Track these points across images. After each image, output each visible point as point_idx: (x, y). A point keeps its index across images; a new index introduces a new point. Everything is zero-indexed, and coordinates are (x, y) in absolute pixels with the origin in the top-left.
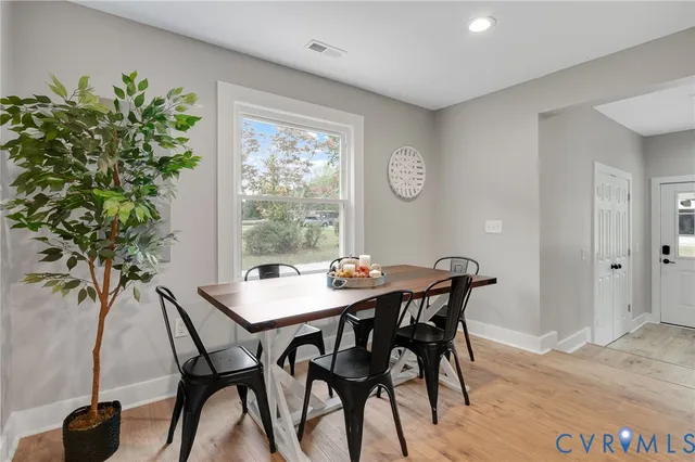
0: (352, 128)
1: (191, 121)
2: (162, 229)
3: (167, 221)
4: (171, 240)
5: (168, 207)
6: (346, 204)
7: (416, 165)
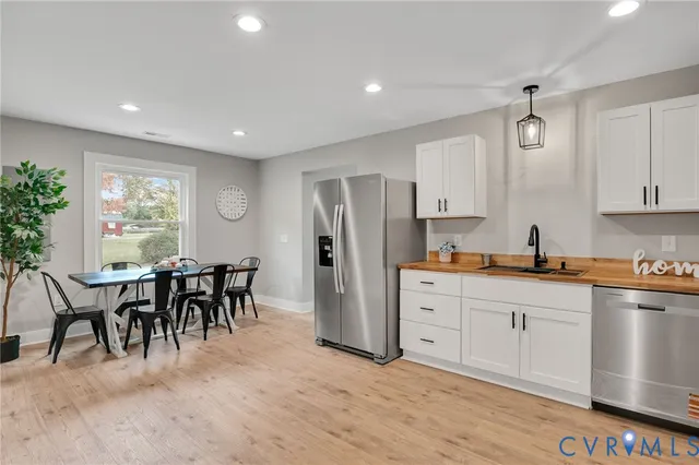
0: (187, 175)
1: (61, 188)
2: (45, 243)
3: (49, 237)
4: (51, 248)
5: (49, 231)
6: (183, 224)
7: (241, 197)
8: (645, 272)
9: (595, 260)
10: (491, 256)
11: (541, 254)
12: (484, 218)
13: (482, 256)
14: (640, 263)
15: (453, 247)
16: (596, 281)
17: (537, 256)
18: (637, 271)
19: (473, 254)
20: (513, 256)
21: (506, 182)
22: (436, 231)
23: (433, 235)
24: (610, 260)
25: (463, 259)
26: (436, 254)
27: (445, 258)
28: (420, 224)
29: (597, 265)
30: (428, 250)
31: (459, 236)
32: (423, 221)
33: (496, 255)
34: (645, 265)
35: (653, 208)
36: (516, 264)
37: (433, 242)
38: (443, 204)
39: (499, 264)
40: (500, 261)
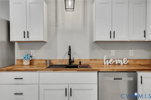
8: (108, 64)
9: (91, 60)
10: (50, 60)
11: (72, 58)
12: (46, 42)
13: (46, 61)
14: (106, 60)
15: (31, 57)
16: (99, 70)
17: (70, 59)
18: (105, 64)
19: (41, 60)
20: (60, 60)
21: (56, 26)
22: (21, 48)
23: (19, 51)
24: (96, 60)
25: (36, 63)
26: (22, 61)
27: (26, 63)
28: (11, 45)
29: (92, 62)
30: (16, 59)
31: (34, 51)
32: (13, 43)
33: (52, 60)
34: (107, 61)
35: (112, 39)
36: (60, 64)
37: (19, 54)
38: (26, 34)
39: (54, 64)
40: (54, 63)
